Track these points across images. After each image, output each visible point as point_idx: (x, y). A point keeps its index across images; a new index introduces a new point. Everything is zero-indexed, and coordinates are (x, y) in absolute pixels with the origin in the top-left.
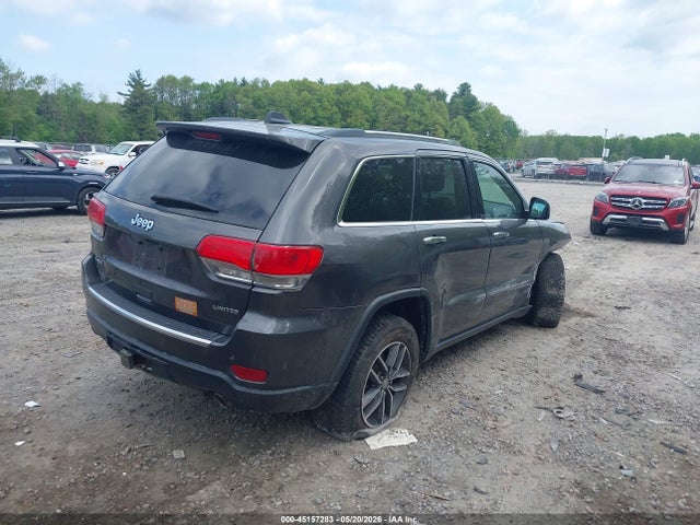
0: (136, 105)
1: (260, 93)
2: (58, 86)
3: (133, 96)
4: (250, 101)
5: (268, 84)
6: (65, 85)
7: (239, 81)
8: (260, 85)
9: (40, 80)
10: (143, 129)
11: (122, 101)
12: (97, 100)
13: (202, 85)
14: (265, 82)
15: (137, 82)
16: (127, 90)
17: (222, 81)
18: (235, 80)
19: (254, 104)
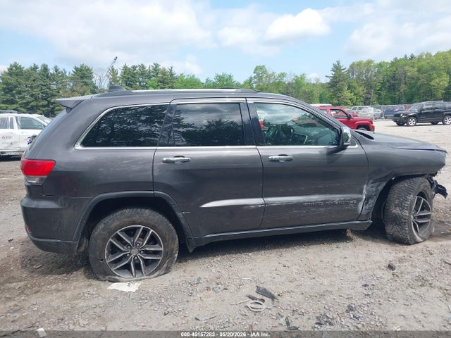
0: (337, 82)
1: (423, 63)
2: (293, 77)
3: (334, 77)
4: (415, 69)
5: (431, 56)
6: (296, 76)
7: (409, 56)
8: (424, 57)
9: (283, 75)
10: (339, 97)
11: (328, 80)
12: (313, 82)
13: (380, 64)
14: (429, 55)
15: (337, 68)
16: (331, 74)
17: (396, 59)
18: (406, 56)
19: (419, 71)
